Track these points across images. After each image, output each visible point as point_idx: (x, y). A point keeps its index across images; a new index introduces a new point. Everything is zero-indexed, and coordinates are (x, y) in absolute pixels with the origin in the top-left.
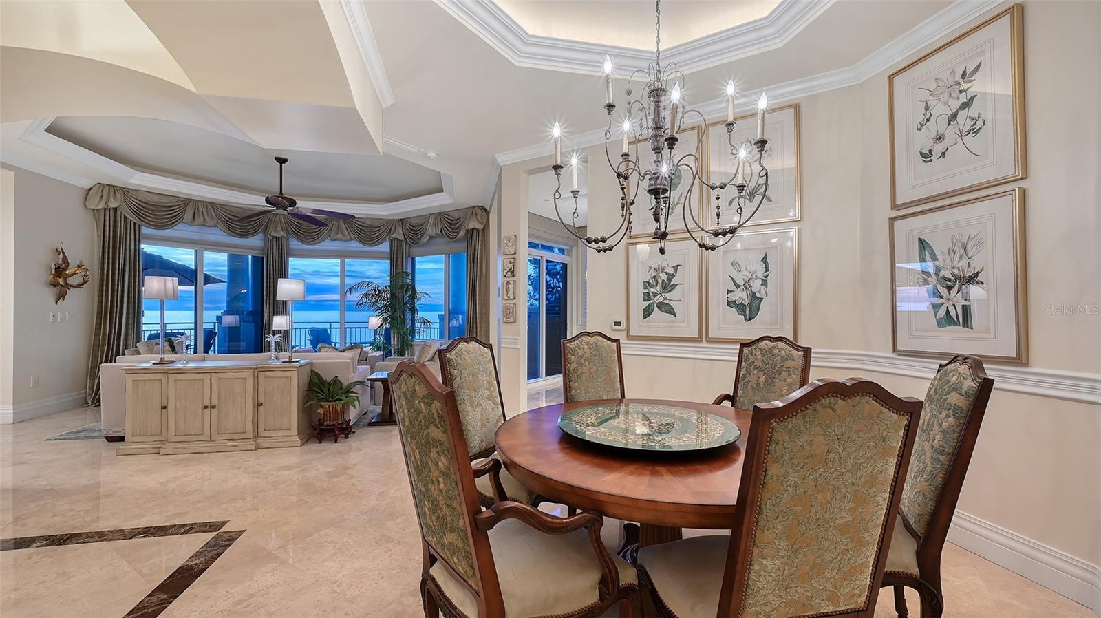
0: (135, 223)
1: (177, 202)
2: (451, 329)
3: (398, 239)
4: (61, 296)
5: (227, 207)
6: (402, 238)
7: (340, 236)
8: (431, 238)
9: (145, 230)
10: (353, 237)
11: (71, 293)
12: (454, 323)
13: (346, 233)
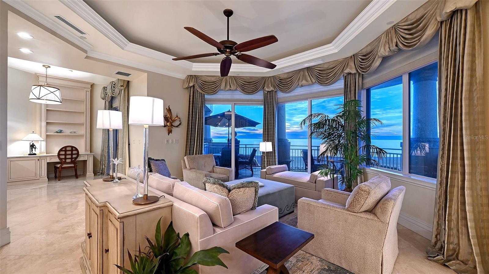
0: (201, 93)
1: (219, 78)
2: (412, 159)
3: (351, 73)
4: (170, 132)
5: (241, 78)
6: (354, 71)
7: (304, 82)
8: (385, 59)
9: (207, 97)
10: (314, 81)
11: (174, 130)
12: (418, 153)
13: (309, 79)
